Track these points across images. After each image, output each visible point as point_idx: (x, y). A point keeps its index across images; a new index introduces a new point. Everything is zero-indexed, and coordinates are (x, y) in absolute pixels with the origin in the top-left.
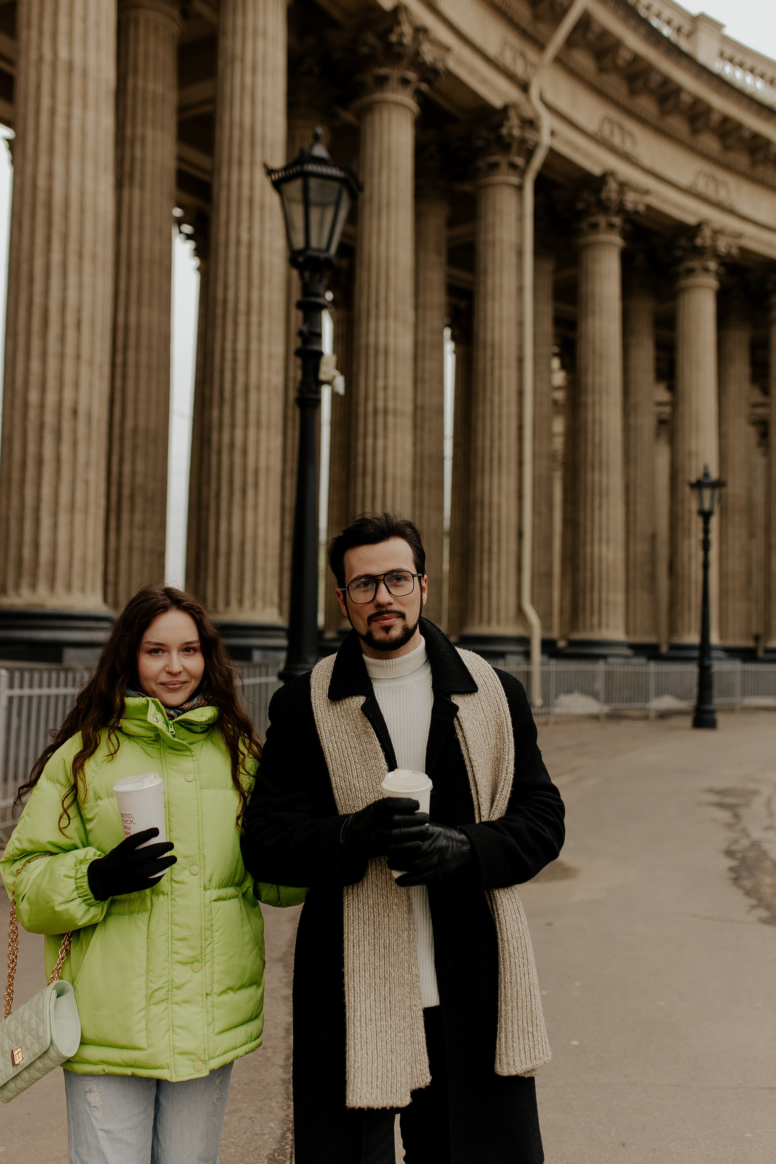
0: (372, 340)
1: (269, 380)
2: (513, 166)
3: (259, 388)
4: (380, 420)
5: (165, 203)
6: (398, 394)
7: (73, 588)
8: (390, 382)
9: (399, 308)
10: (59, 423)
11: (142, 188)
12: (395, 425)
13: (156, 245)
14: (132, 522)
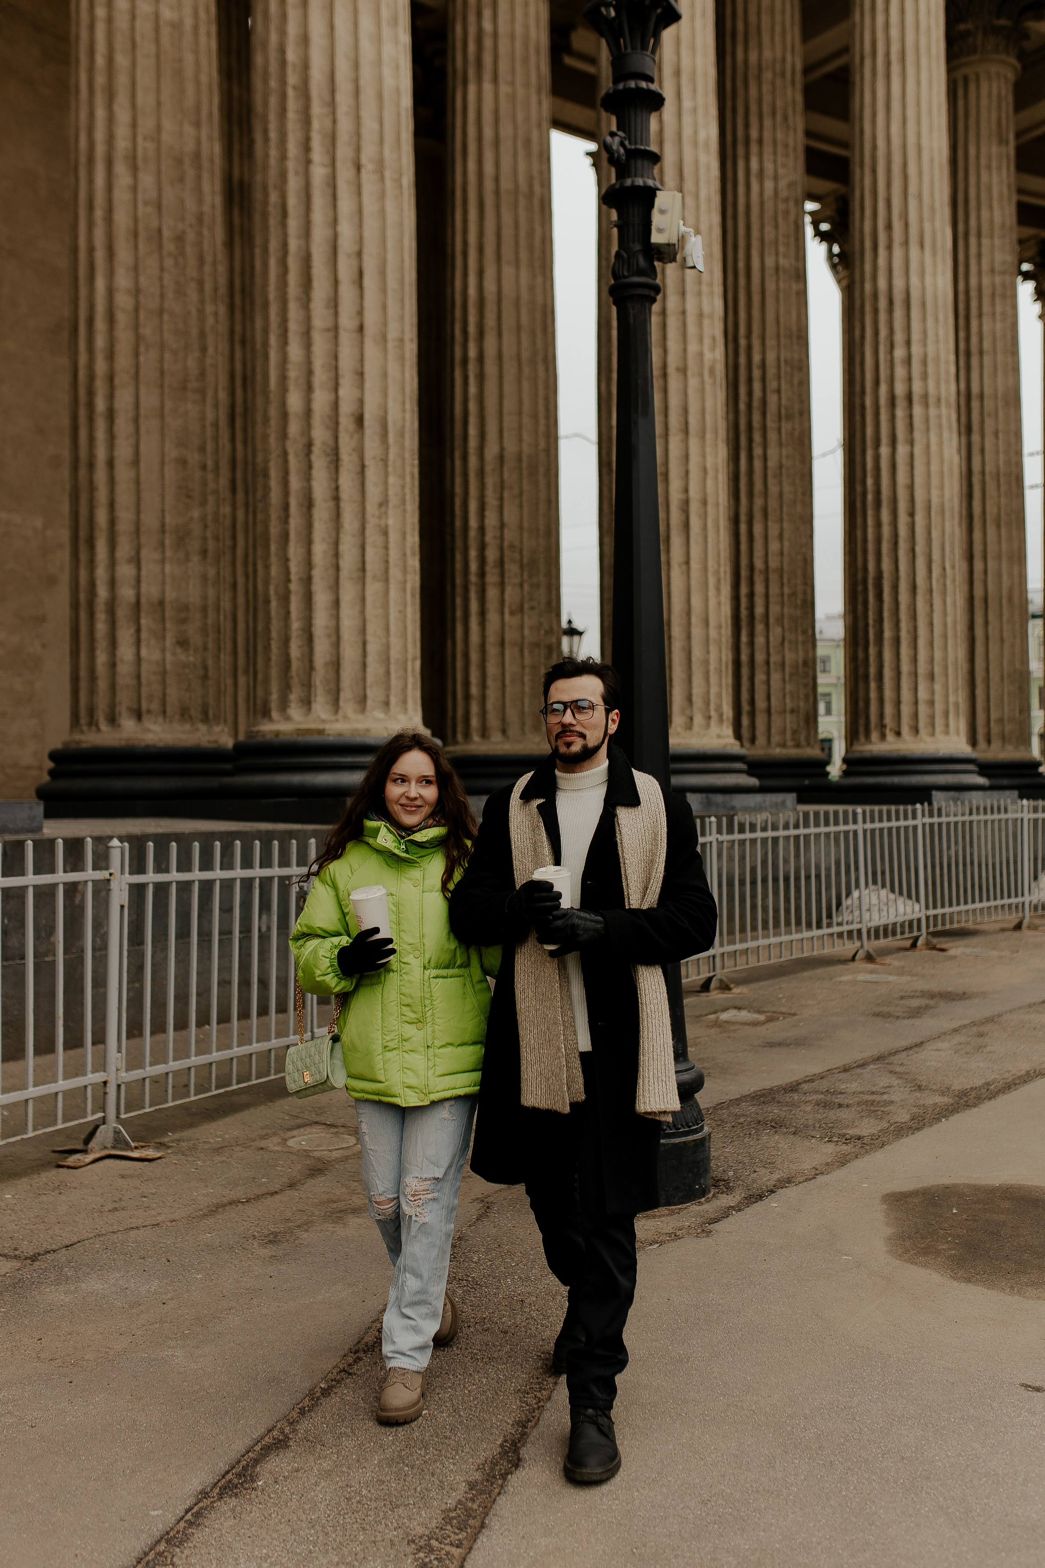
0: (882, 283)
1: (701, 355)
3: (683, 370)
4: (900, 413)
5: (534, 99)
6: (931, 369)
7: (369, 703)
8: (916, 349)
9: (927, 226)
10: (336, 438)
11: (495, 79)
12: (927, 420)
13: (522, 166)
14: (502, 602)
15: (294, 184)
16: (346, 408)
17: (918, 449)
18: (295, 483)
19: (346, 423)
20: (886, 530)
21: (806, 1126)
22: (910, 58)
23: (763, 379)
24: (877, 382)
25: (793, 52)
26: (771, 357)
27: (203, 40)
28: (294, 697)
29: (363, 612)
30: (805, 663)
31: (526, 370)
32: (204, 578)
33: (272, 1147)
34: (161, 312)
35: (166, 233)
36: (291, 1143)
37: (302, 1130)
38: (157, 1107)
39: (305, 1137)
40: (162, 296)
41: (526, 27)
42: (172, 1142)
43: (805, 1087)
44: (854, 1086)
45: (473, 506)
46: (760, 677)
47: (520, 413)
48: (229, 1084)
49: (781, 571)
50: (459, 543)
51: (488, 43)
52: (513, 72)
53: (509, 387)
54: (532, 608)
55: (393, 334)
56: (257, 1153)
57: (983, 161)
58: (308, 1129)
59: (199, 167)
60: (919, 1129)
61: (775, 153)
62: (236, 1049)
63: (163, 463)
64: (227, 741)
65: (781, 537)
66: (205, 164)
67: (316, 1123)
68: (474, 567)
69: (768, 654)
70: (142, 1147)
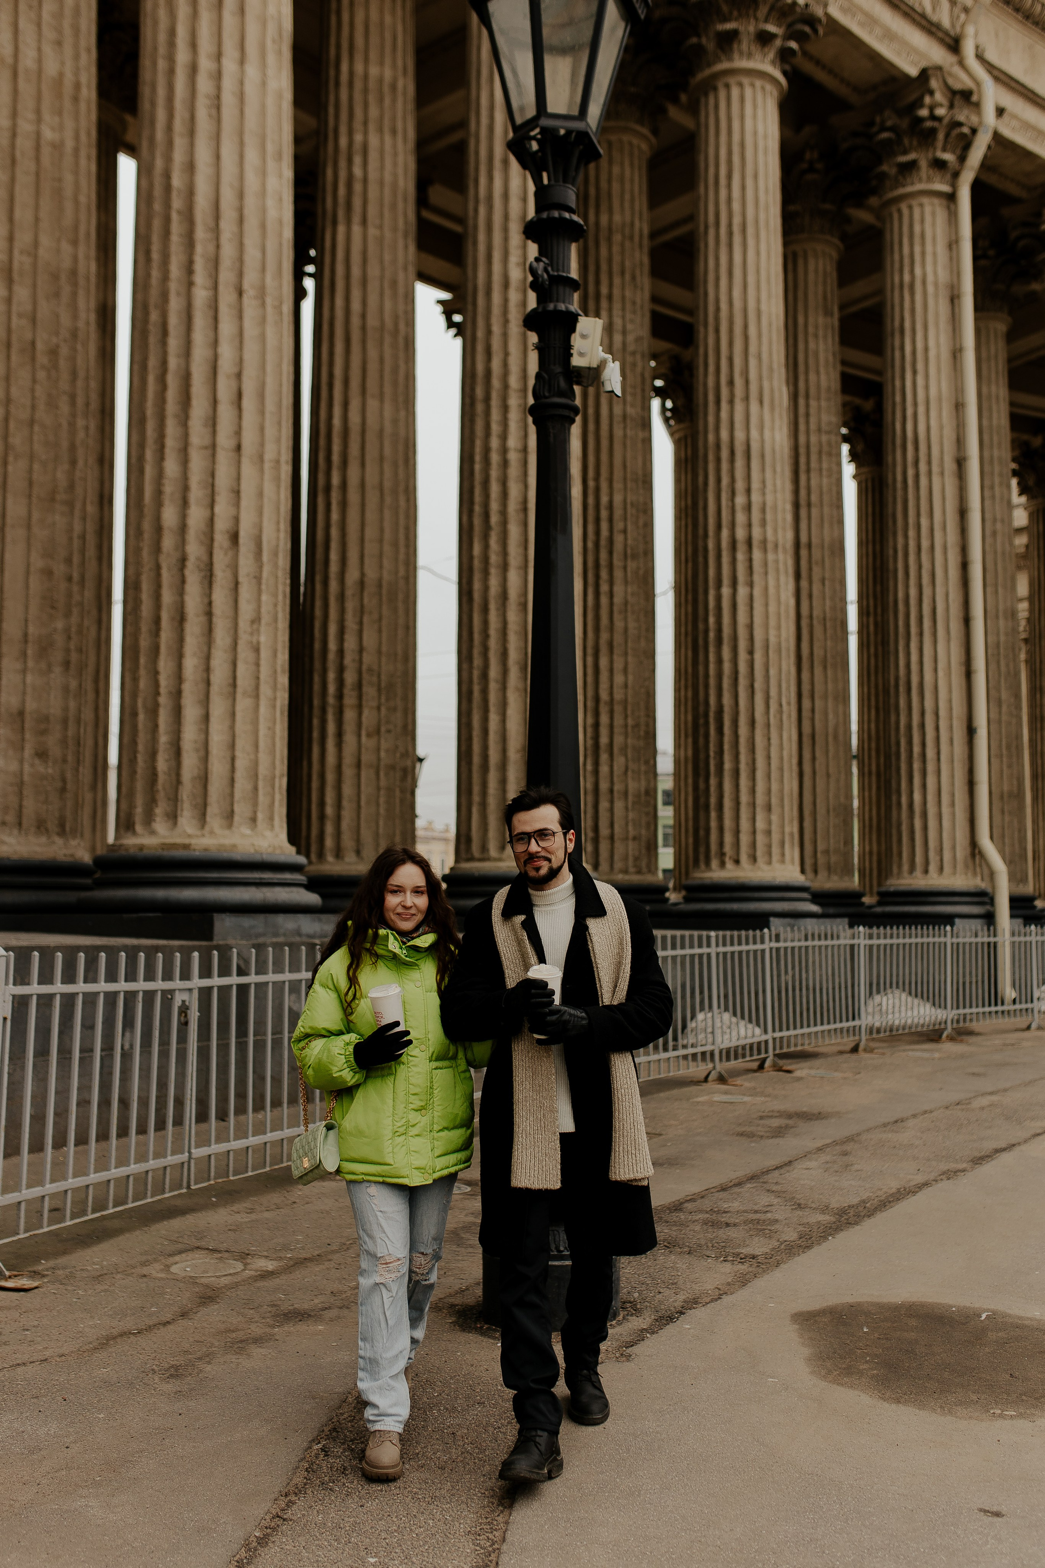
0: (724, 434)
2: (939, 165)
4: (741, 556)
5: (401, 243)
6: (769, 517)
7: (237, 818)
8: (755, 497)
9: (766, 384)
10: (211, 554)
11: (364, 222)
12: (765, 564)
13: (388, 305)
14: (359, 725)
15: (175, 304)
16: (222, 525)
17: (757, 592)
18: (167, 597)
19: (221, 539)
20: (727, 667)
21: (700, 1246)
22: (750, 230)
23: (611, 520)
24: (719, 527)
25: (641, 219)
26: (618, 499)
27: (83, 162)
28: (159, 811)
29: (232, 727)
30: (647, 793)
31: (388, 500)
32: (66, 689)
33: (155, 1274)
34: (32, 422)
35: (40, 346)
36: (174, 1269)
37: (184, 1255)
38: (31, 1233)
39: (189, 1263)
40: (33, 407)
41: (395, 175)
42: (47, 1270)
43: (689, 1206)
44: (736, 1205)
45: (333, 629)
46: (604, 805)
47: (381, 541)
48: (106, 1208)
49: (625, 702)
50: (317, 665)
51: (358, 187)
52: (381, 215)
53: (371, 516)
54: (389, 731)
55: (269, 455)
56: (140, 1280)
57: (811, 329)
58: (190, 1255)
59: (75, 284)
60: (808, 1247)
61: (623, 309)
62: (113, 1171)
63: (28, 573)
64: (85, 857)
65: (625, 671)
66: (82, 282)
67: (198, 1248)
68: (332, 689)
69: (612, 782)
70: (16, 1276)
